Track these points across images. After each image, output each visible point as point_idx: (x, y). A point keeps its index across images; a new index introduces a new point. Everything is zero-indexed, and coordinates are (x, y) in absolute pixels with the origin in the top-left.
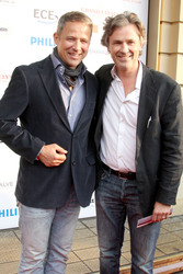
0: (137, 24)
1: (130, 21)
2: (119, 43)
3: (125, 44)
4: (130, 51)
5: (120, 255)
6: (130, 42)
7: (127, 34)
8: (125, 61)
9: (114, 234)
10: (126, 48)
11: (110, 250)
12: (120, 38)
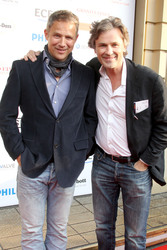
0: (120, 28)
1: (114, 25)
2: (105, 45)
3: (110, 47)
4: (115, 53)
5: (114, 228)
6: (114, 45)
7: (111, 37)
8: (110, 62)
9: (108, 209)
10: (111, 50)
11: (104, 223)
12: (105, 41)
